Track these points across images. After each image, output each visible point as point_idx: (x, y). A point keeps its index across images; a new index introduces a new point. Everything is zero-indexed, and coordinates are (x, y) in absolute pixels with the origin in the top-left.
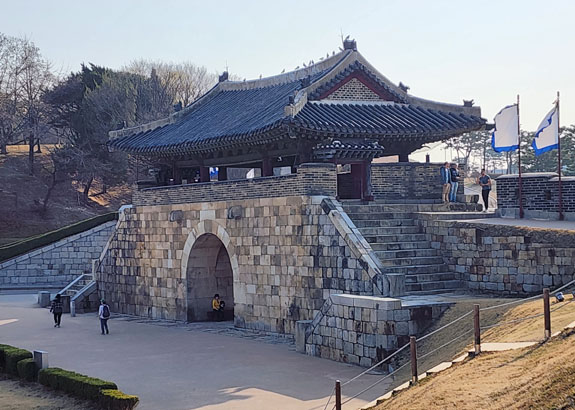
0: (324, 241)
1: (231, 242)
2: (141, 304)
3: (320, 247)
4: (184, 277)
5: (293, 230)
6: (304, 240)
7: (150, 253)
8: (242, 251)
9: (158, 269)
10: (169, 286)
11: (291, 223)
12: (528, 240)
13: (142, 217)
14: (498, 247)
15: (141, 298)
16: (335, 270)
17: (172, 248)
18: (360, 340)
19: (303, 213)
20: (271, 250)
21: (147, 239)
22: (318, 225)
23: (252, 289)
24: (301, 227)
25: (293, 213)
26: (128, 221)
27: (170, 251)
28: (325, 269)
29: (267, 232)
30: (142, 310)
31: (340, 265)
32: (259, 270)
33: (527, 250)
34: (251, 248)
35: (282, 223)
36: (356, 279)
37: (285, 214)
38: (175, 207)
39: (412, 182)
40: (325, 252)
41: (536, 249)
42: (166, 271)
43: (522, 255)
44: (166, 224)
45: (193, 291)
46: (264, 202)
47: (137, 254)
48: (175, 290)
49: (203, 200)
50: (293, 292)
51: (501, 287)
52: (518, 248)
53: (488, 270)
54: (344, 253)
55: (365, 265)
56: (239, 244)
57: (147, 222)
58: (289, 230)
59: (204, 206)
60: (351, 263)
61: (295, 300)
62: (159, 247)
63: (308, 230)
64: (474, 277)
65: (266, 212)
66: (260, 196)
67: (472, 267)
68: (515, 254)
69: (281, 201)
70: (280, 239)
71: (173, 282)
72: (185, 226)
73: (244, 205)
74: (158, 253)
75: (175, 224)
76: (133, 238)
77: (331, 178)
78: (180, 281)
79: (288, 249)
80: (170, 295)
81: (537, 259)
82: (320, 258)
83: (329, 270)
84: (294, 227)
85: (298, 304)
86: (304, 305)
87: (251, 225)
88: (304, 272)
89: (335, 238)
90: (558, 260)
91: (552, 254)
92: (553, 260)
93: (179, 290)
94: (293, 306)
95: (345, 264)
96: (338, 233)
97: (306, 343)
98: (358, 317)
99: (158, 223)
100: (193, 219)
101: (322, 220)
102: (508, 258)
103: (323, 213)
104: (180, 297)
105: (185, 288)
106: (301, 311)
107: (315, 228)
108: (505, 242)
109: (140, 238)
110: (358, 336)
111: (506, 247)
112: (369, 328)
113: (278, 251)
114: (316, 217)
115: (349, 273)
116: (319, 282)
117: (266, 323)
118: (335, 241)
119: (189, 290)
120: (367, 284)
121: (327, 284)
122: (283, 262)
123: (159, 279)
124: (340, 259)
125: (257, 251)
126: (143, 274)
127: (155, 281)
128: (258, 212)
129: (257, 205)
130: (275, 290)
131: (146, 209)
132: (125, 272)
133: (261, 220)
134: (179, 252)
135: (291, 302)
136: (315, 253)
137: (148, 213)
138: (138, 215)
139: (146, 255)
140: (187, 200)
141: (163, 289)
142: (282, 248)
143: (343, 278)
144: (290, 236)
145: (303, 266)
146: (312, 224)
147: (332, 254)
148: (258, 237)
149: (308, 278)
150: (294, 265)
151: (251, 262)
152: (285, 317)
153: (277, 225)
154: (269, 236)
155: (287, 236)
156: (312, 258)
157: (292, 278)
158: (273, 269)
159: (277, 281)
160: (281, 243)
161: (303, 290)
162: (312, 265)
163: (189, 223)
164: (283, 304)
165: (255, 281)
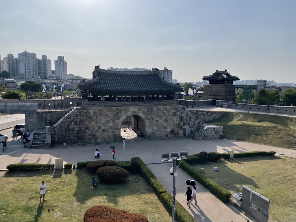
0: (184, 115)
1: (145, 117)
2: (89, 139)
3: (182, 117)
4: (119, 128)
7: (97, 122)
8: (151, 119)
9: (102, 127)
10: (110, 131)
11: (172, 111)
12: (207, 113)
13: (91, 111)
15: (89, 137)
16: (187, 121)
17: (112, 120)
18: (216, 134)
19: (176, 109)
21: (94, 118)
23: (155, 128)
24: (175, 113)
25: (173, 109)
29: (162, 114)
30: (90, 141)
32: (159, 123)
34: (155, 118)
35: (169, 111)
36: (194, 123)
38: (115, 108)
40: (184, 118)
41: (209, 114)
42: (108, 127)
43: (206, 115)
44: (108, 113)
47: (86, 123)
48: (113, 132)
50: (172, 127)
54: (190, 118)
57: (95, 112)
58: (171, 113)
59: (132, 107)
61: (173, 129)
62: (103, 120)
63: (178, 113)
65: (162, 109)
68: (205, 115)
69: (168, 107)
72: (121, 113)
74: (102, 122)
76: (84, 118)
78: (117, 129)
79: (171, 118)
80: (110, 134)
81: (209, 116)
86: (176, 130)
87: (155, 112)
89: (188, 115)
90: (213, 116)
91: (212, 115)
93: (116, 132)
95: (190, 120)
97: (199, 137)
98: (215, 130)
99: (102, 113)
100: (125, 111)
101: (183, 111)
102: (203, 116)
103: (183, 109)
104: (117, 134)
105: (120, 131)
109: (89, 117)
113: (167, 118)
114: (181, 110)
115: (192, 122)
116: (182, 124)
117: (161, 136)
121: (185, 124)
122: (169, 121)
123: (103, 130)
125: (158, 119)
126: (91, 129)
127: (100, 130)
129: (158, 107)
130: (165, 128)
131: (93, 108)
132: (77, 129)
133: (159, 111)
134: (117, 121)
135: (171, 130)
136: (181, 118)
137: (95, 110)
138: (88, 110)
139: (93, 123)
141: (106, 133)
142: (169, 118)
144: (172, 115)
145: (177, 121)
146: (180, 112)
147: (186, 118)
148: (158, 115)
149: (178, 124)
150: (173, 121)
151: (156, 121)
152: (168, 133)
153: (166, 112)
154: (163, 115)
155: (170, 115)
156: (180, 119)
157: (172, 124)
158: (165, 123)
159: (166, 125)
160: (168, 116)
161: (176, 127)
162: (180, 121)
163: (123, 112)
164: (168, 130)
165: (157, 126)
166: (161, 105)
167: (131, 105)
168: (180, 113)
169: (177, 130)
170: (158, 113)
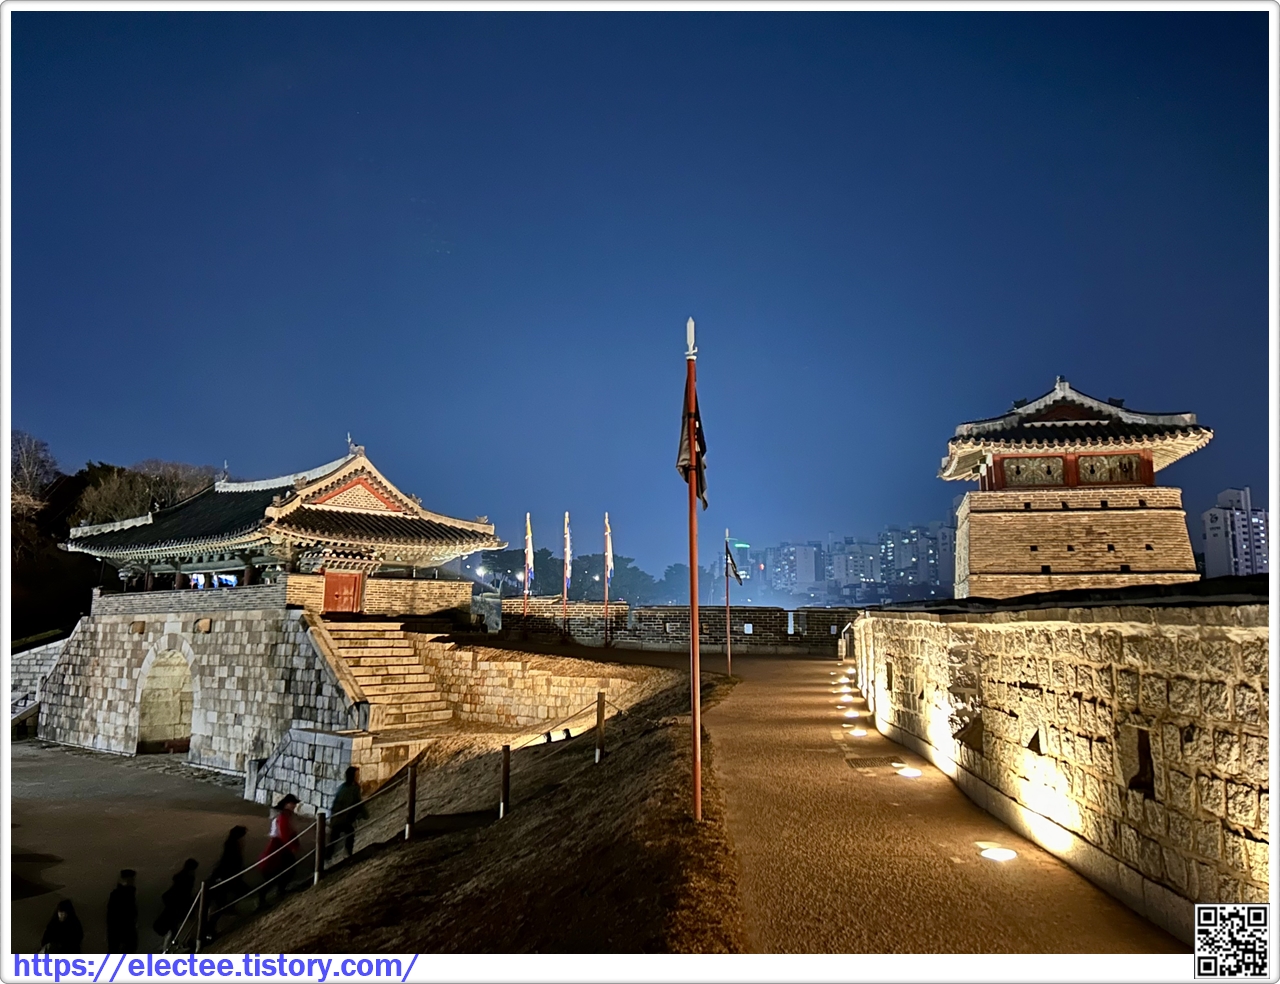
0: (299, 663)
1: (195, 661)
2: (86, 731)
3: (293, 670)
4: (138, 700)
5: (266, 649)
6: (276, 661)
7: (103, 670)
8: (207, 671)
9: (110, 690)
10: (120, 710)
11: (264, 640)
12: (525, 666)
13: (100, 628)
14: (494, 673)
15: (87, 723)
16: (307, 697)
17: (129, 664)
18: (319, 787)
19: (279, 629)
20: (239, 672)
21: (102, 653)
22: (294, 644)
23: (213, 717)
24: (274, 646)
25: (268, 628)
26: (84, 632)
27: (126, 670)
28: (296, 695)
29: (236, 649)
30: (86, 738)
31: (313, 692)
32: (223, 695)
33: (524, 677)
34: (217, 669)
35: (254, 640)
36: (330, 708)
37: (259, 630)
38: (138, 618)
40: (299, 675)
42: (118, 693)
44: (125, 637)
45: (148, 716)
46: (237, 615)
47: (88, 670)
48: (126, 715)
49: (170, 610)
50: (258, 721)
51: (494, 719)
52: (514, 674)
53: (482, 698)
54: (319, 678)
55: (341, 692)
56: (204, 663)
57: (105, 634)
58: (261, 649)
59: (171, 617)
60: (327, 690)
61: (259, 733)
62: (114, 663)
63: (282, 649)
64: (467, 707)
65: (238, 626)
66: (234, 608)
67: (466, 695)
69: (257, 614)
70: (251, 658)
71: (125, 705)
72: (146, 640)
73: (214, 618)
74: (112, 671)
75: (136, 637)
76: (88, 652)
78: (133, 704)
79: (258, 671)
80: (120, 721)
82: (293, 683)
83: (301, 697)
84: (266, 645)
85: (262, 736)
86: (269, 738)
87: (220, 641)
88: (272, 699)
89: (311, 660)
92: (548, 689)
93: (131, 715)
94: (257, 738)
95: (319, 692)
96: (315, 655)
97: (257, 787)
98: (318, 758)
99: (117, 635)
100: (155, 631)
101: (300, 638)
103: (301, 630)
104: (131, 724)
105: (137, 714)
106: (266, 745)
107: (290, 647)
108: (501, 668)
109: (94, 652)
110: (317, 782)
111: (501, 673)
112: (330, 772)
113: (246, 673)
114: (292, 634)
115: (322, 702)
116: (289, 711)
118: (310, 663)
119: (143, 715)
120: (341, 715)
121: (298, 713)
122: (251, 686)
123: (110, 702)
124: (314, 685)
125: (223, 672)
126: (92, 695)
127: (105, 704)
128: (230, 626)
129: (228, 618)
130: (238, 720)
131: (105, 619)
132: (72, 692)
133: (231, 635)
134: (136, 672)
135: (255, 734)
136: (287, 677)
137: (107, 624)
138: (96, 625)
139: (98, 672)
140: (152, 611)
141: (113, 714)
142: (252, 670)
143: (315, 707)
144: (262, 655)
145: (273, 691)
146: (288, 642)
147: (306, 678)
148: (226, 656)
149: (277, 705)
150: (262, 690)
151: (215, 685)
152: (247, 752)
153: (248, 642)
154: (238, 655)
155: (258, 656)
156: (283, 682)
157: (259, 704)
158: (239, 694)
159: (241, 708)
160: (250, 664)
161: (269, 720)
162: (283, 690)
163: (151, 636)
164: (246, 737)
165: (218, 708)
166: (240, 609)
167: (168, 609)
168: (290, 652)
169: (270, 740)
170: (227, 644)
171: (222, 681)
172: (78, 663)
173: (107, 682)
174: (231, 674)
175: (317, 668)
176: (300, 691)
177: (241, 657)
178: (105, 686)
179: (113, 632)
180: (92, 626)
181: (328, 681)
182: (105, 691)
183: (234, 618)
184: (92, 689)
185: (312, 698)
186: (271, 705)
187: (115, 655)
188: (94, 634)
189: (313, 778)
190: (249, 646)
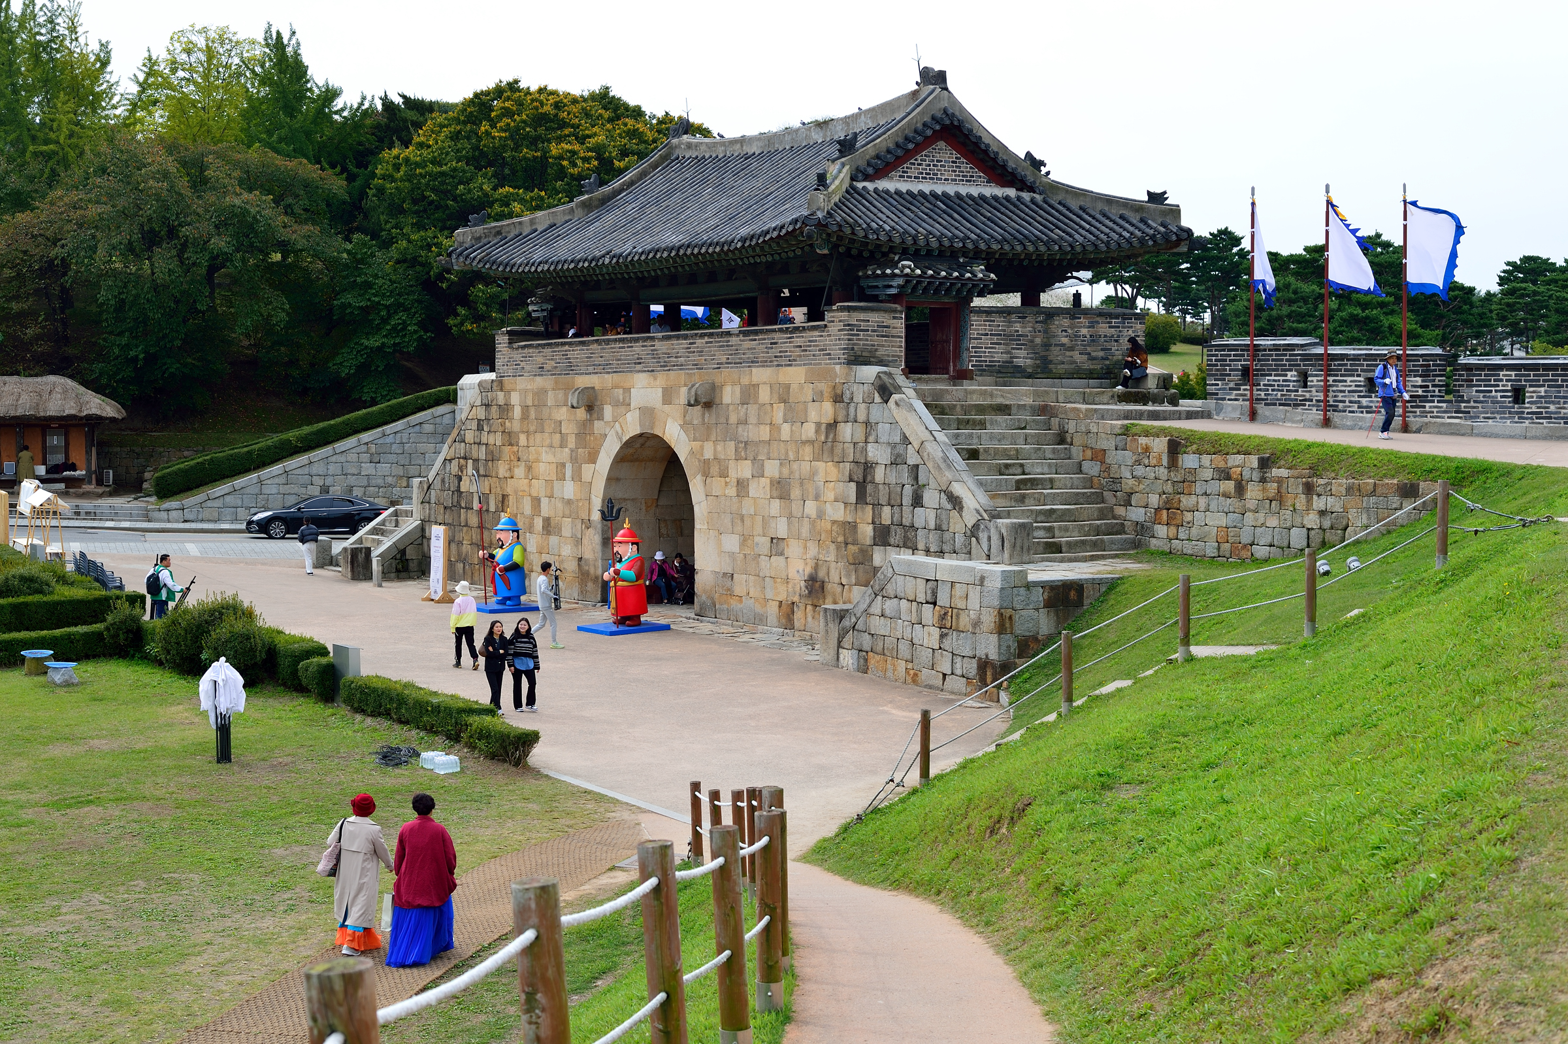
0: (878, 454)
1: (692, 452)
3: (869, 466)
4: (596, 516)
5: (817, 431)
6: (838, 449)
7: (529, 468)
8: (715, 470)
9: (545, 502)
10: (567, 531)
11: (813, 415)
13: (515, 399)
14: (1208, 474)
16: (896, 509)
17: (574, 459)
18: (947, 644)
19: (838, 399)
20: (772, 469)
21: (522, 440)
22: (867, 423)
23: (731, 543)
24: (833, 426)
25: (818, 397)
26: (487, 406)
27: (569, 467)
28: (877, 505)
29: (764, 433)
31: (907, 500)
32: (747, 507)
33: (1263, 480)
34: (732, 464)
35: (795, 416)
36: (938, 528)
37: (801, 399)
38: (583, 381)
39: (1047, 346)
40: (879, 475)
42: (560, 505)
43: (1253, 492)
44: (562, 413)
46: (760, 375)
47: (502, 469)
48: (578, 542)
49: (638, 367)
50: (813, 550)
51: (1211, 550)
52: (1246, 477)
53: (1188, 517)
54: (916, 478)
55: (956, 502)
56: (708, 454)
57: (525, 409)
58: (809, 431)
59: (640, 379)
60: (931, 498)
61: (816, 567)
62: (547, 456)
63: (846, 431)
64: (1161, 531)
65: (764, 395)
66: (754, 362)
67: (1158, 510)
68: (1240, 489)
69: (795, 375)
70: (791, 446)
71: (574, 525)
72: (600, 418)
73: (719, 381)
74: (544, 468)
75: (581, 413)
76: (497, 439)
77: (894, 332)
78: (588, 524)
79: (806, 467)
80: (567, 550)
81: (1279, 498)
82: (869, 488)
83: (887, 511)
84: (818, 425)
85: (821, 574)
86: (835, 576)
87: (733, 419)
88: (838, 513)
89: (900, 449)
90: (1319, 502)
91: (1310, 490)
92: (1310, 501)
93: (585, 541)
94: (813, 577)
95: (917, 501)
96: (906, 440)
97: (839, 646)
98: (943, 600)
99: (545, 411)
100: (616, 404)
101: (876, 413)
102: (1227, 496)
103: (878, 399)
104: (588, 555)
105: (597, 538)
106: (828, 587)
107: (860, 429)
108: (1222, 465)
109: (510, 438)
110: (942, 636)
111: (1225, 475)
112: (965, 621)
113: (786, 471)
114: (862, 407)
115: (924, 517)
116: (866, 531)
117: (758, 609)
118: (898, 455)
120: (960, 540)
121: (882, 536)
122: (796, 493)
123: (547, 522)
124: (908, 490)
125: (744, 470)
127: (539, 523)
128: (749, 395)
129: (745, 381)
130: (777, 545)
131: (522, 383)
132: (477, 504)
133: (752, 409)
134: (587, 469)
135: (808, 570)
136: (859, 476)
137: (526, 391)
138: (507, 393)
139: (520, 471)
140: (606, 368)
141: (553, 540)
142: (795, 466)
143: (912, 526)
144: (811, 442)
145: (836, 500)
146: (855, 420)
147: (892, 480)
148: (746, 443)
149: (845, 524)
150: (817, 498)
151: (732, 491)
152: (796, 599)
153: (785, 421)
154: (769, 442)
155: (804, 443)
156: (853, 485)
157: (813, 523)
158: (776, 506)
159: (781, 529)
160: (791, 456)
161: (833, 547)
162: (853, 499)
163: (608, 411)
164: (792, 574)
165: (739, 528)
166: (765, 364)
168: (860, 435)
169: (837, 580)
170: (746, 423)
171: (742, 485)
172: (482, 456)
173: (538, 487)
174: (759, 474)
175: (911, 462)
176: (883, 501)
177: (774, 445)
178: (535, 494)
179: (540, 404)
180: (501, 395)
181: (933, 484)
182: (536, 501)
183: (755, 380)
184: (511, 500)
185: (907, 509)
186: (834, 522)
187: (548, 442)
188: (505, 409)
189: (936, 632)
190: (786, 428)
